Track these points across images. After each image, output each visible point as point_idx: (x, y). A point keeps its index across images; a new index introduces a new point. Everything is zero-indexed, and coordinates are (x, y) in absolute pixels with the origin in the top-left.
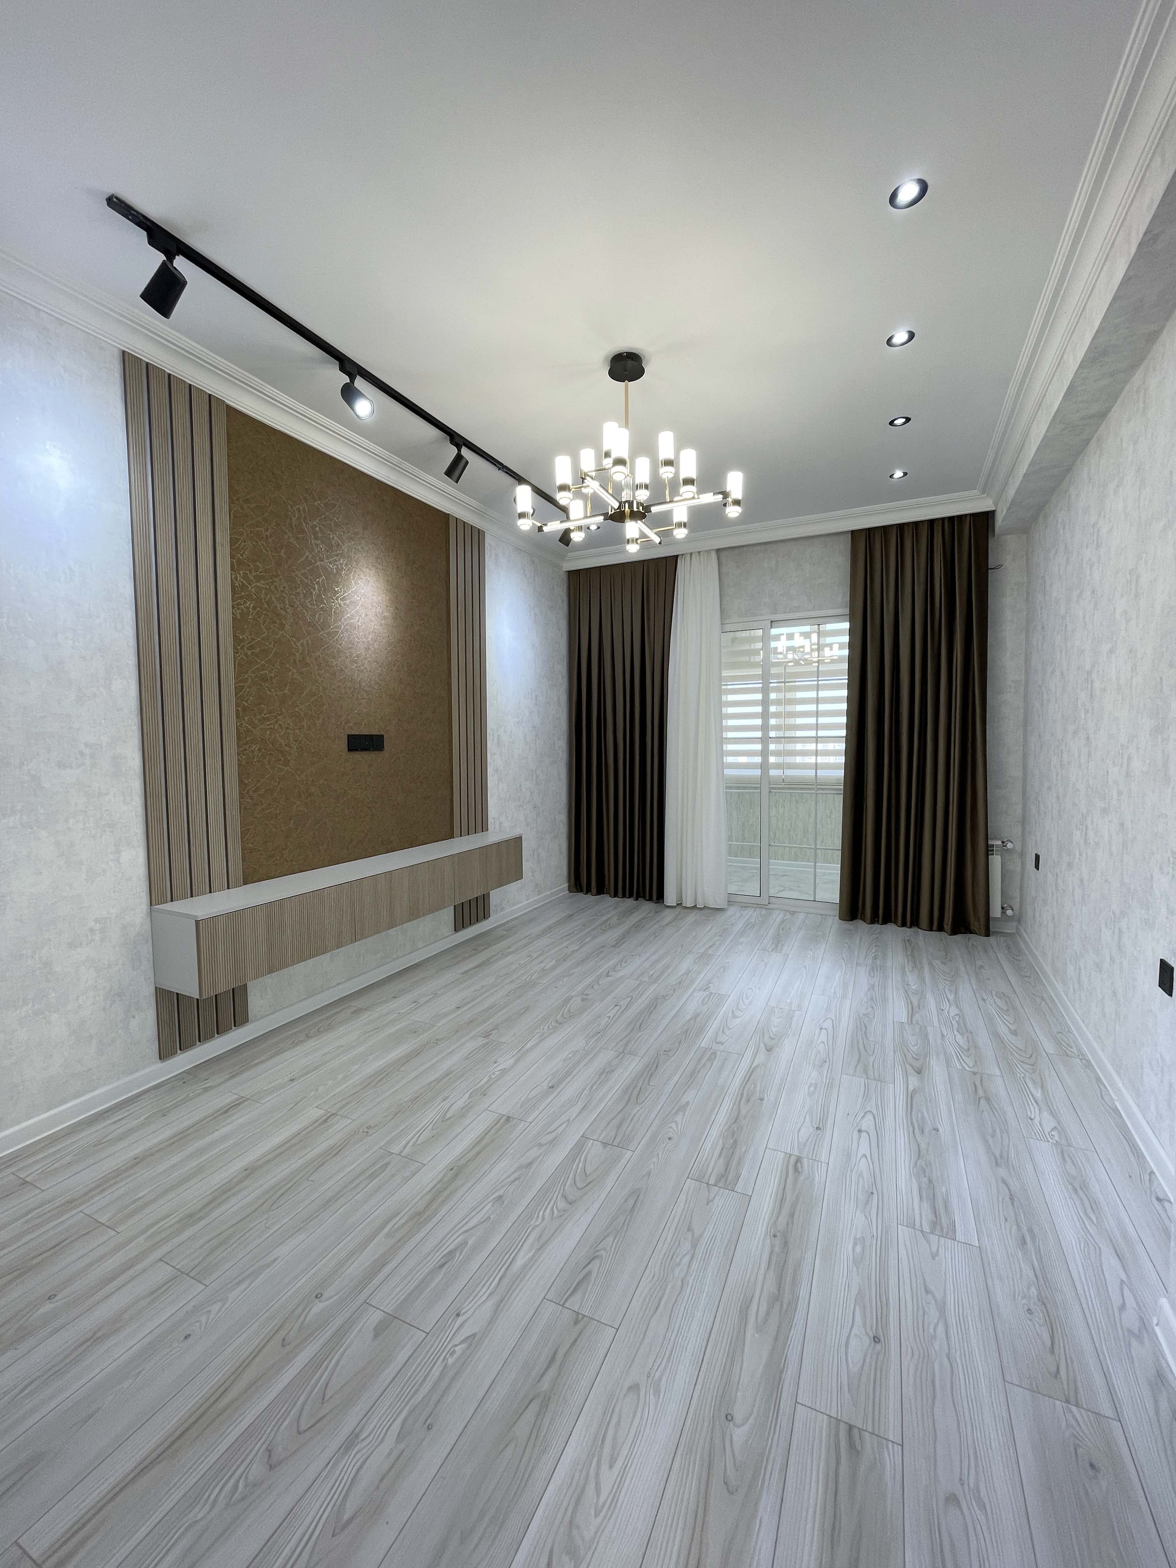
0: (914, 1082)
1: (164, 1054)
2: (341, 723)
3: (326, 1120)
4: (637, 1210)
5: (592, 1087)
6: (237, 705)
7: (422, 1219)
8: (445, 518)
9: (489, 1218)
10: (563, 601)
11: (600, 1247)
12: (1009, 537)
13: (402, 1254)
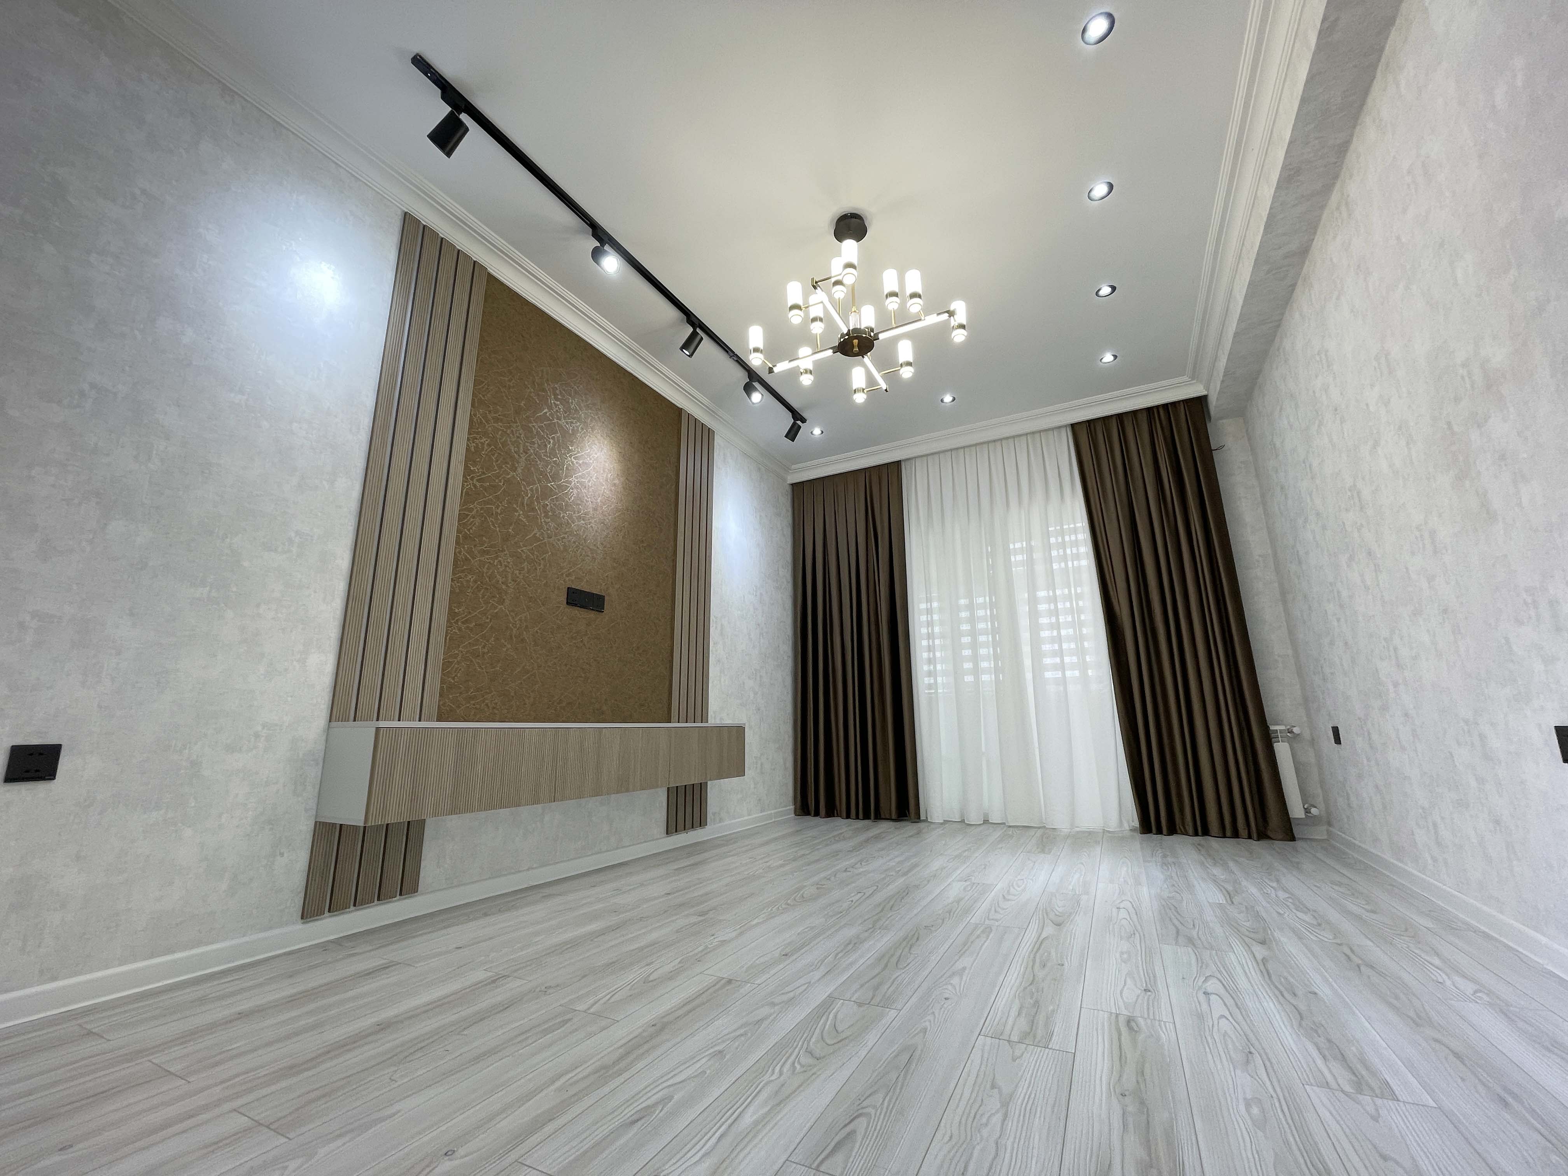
0: (1260, 951)
1: (309, 913)
2: (563, 574)
3: (494, 982)
4: (913, 1066)
5: (837, 954)
6: (459, 531)
7: (610, 1072)
8: (679, 412)
9: (704, 1072)
10: (787, 511)
11: (865, 1104)
12: (1224, 421)
13: (576, 1110)
